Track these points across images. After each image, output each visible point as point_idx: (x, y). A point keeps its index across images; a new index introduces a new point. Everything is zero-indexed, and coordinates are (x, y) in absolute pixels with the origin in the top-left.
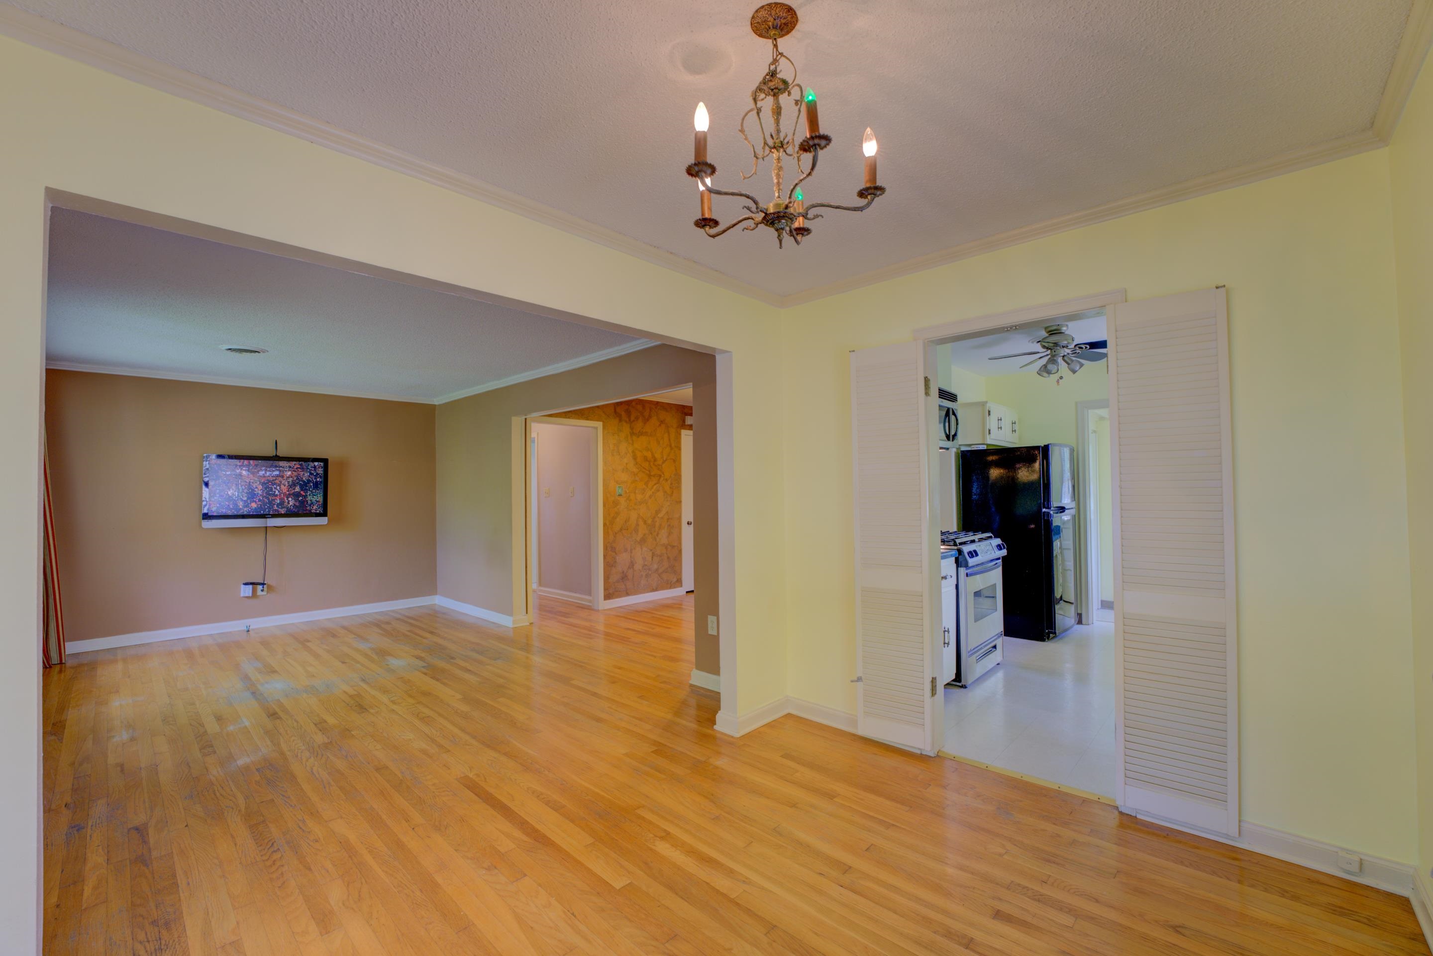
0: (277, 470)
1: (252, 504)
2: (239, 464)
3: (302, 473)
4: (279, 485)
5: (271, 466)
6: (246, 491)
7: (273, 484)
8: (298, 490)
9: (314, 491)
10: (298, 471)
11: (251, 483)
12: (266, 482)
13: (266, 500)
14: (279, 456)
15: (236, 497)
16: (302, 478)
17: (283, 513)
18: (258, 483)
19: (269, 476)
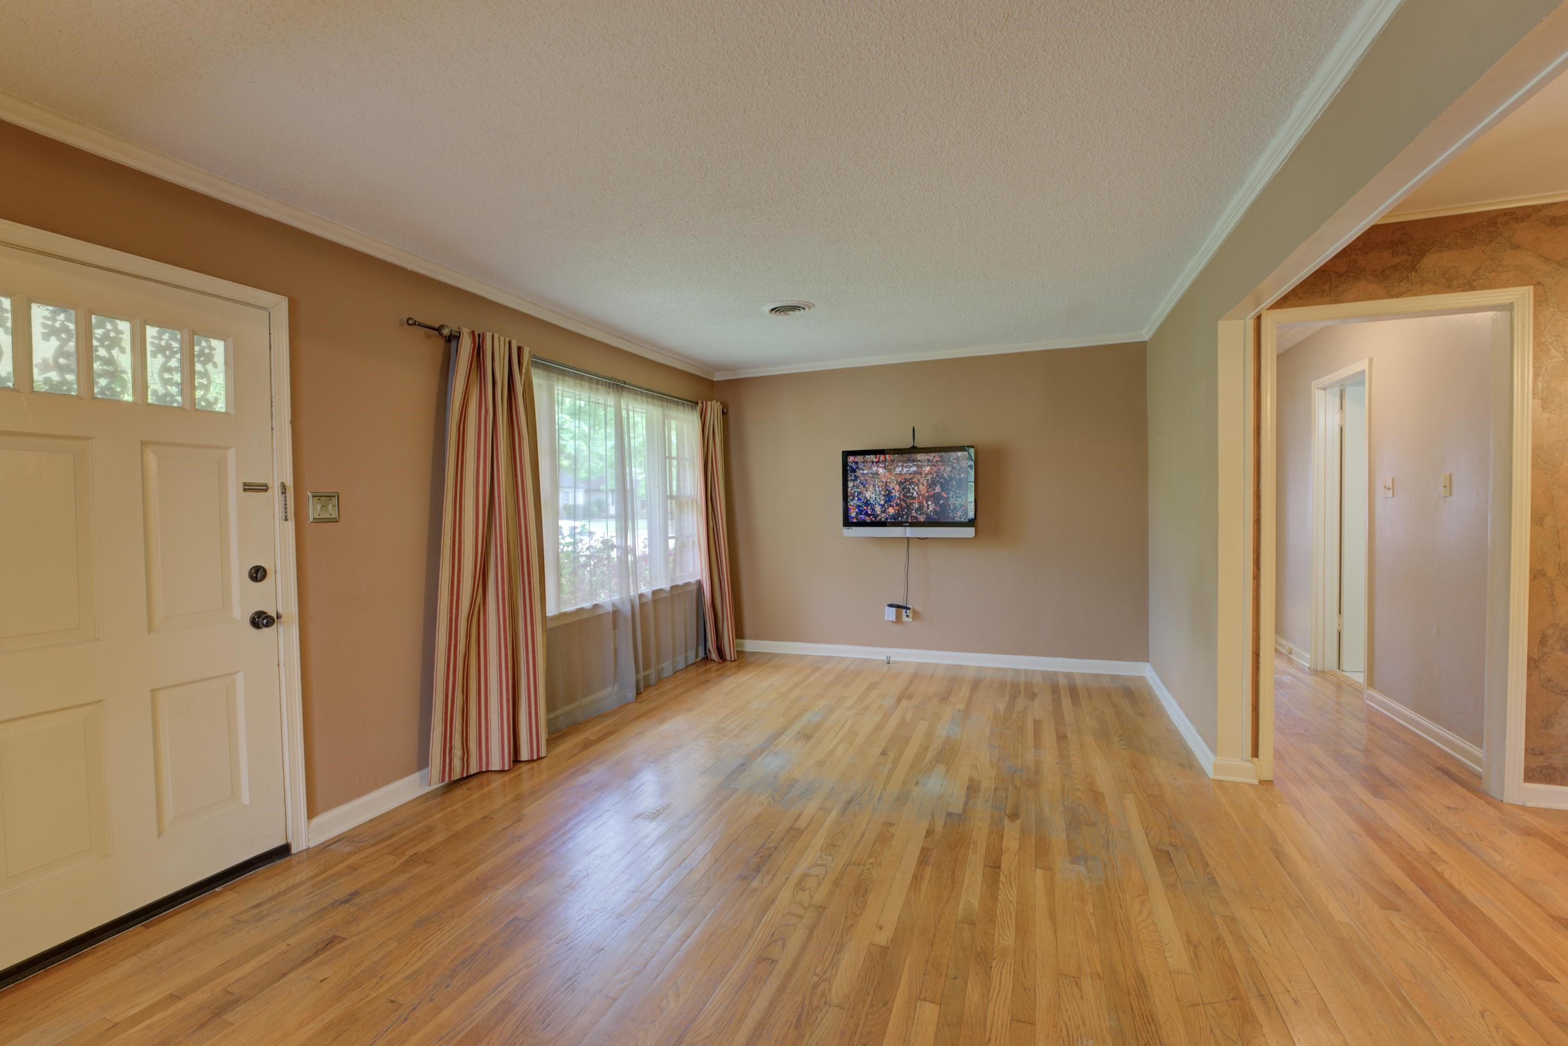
0: (915, 465)
1: (889, 508)
2: (875, 460)
3: (943, 467)
4: (918, 485)
5: (908, 461)
6: (883, 493)
7: (911, 483)
8: (938, 491)
9: (958, 491)
10: (938, 465)
11: (888, 484)
12: (903, 481)
13: (903, 504)
14: (916, 447)
15: (874, 501)
16: (943, 475)
17: (922, 520)
18: (895, 482)
19: (906, 474)
